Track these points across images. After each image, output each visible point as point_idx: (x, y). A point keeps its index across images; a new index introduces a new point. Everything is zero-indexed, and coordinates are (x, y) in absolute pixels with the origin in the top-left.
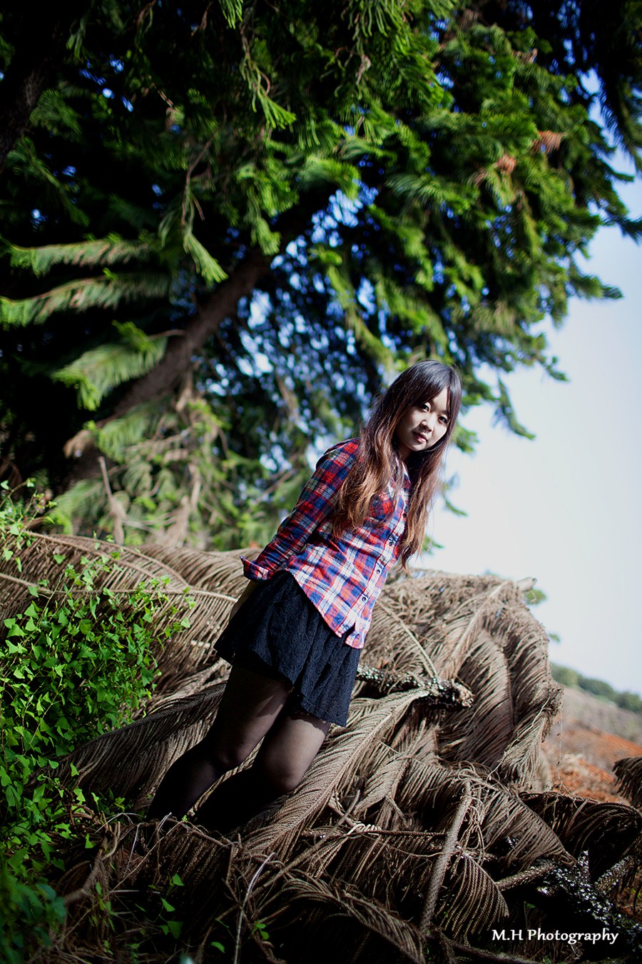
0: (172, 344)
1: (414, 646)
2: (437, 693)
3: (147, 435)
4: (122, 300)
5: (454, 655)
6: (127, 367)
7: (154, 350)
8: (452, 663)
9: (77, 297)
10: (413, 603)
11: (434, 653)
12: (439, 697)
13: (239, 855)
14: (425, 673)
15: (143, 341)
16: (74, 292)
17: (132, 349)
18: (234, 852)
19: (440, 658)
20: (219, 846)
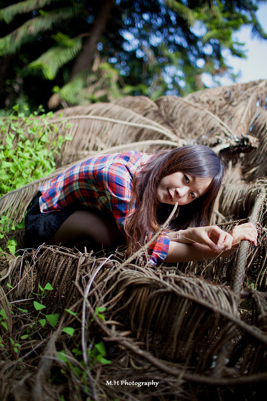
0: (85, 41)
1: (215, 121)
2: (234, 144)
3: (85, 86)
4: (53, 25)
5: (242, 121)
6: (64, 57)
7: (76, 45)
8: (242, 127)
9: (30, 28)
10: (213, 103)
11: (230, 123)
12: (236, 146)
13: (85, 262)
14: (226, 135)
15: (69, 42)
16: (28, 27)
17: (65, 47)
18: (81, 261)
19: (234, 126)
20: (73, 258)
